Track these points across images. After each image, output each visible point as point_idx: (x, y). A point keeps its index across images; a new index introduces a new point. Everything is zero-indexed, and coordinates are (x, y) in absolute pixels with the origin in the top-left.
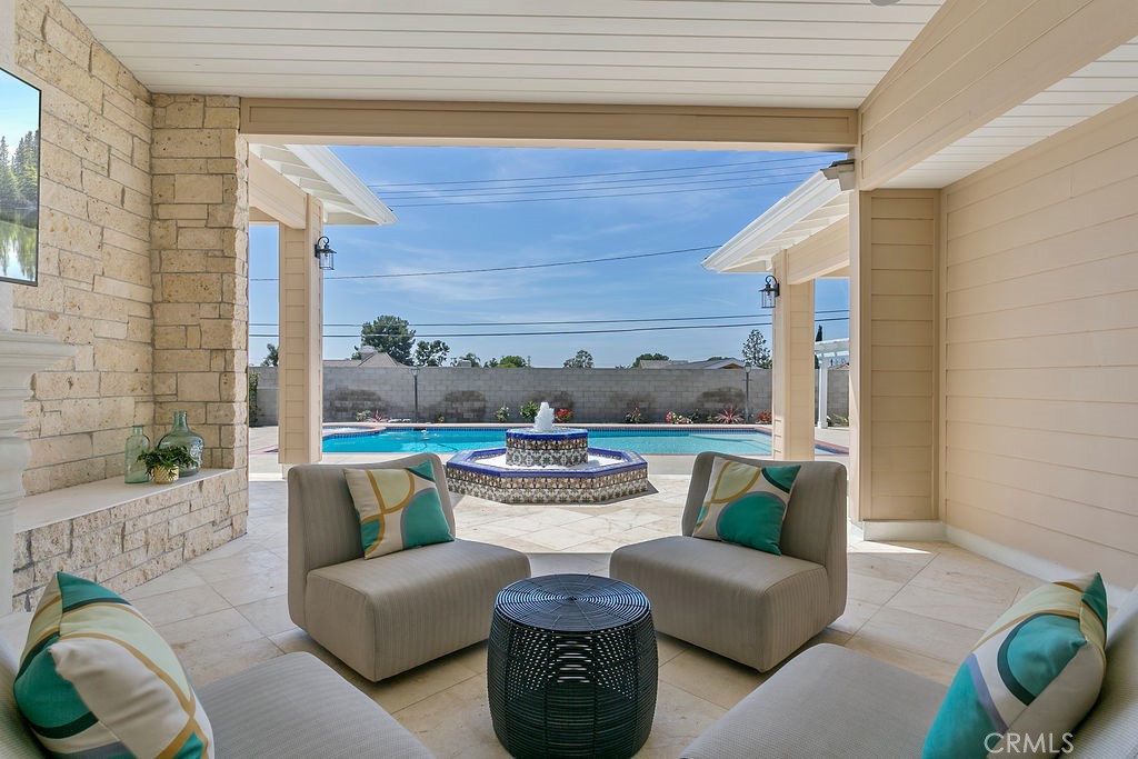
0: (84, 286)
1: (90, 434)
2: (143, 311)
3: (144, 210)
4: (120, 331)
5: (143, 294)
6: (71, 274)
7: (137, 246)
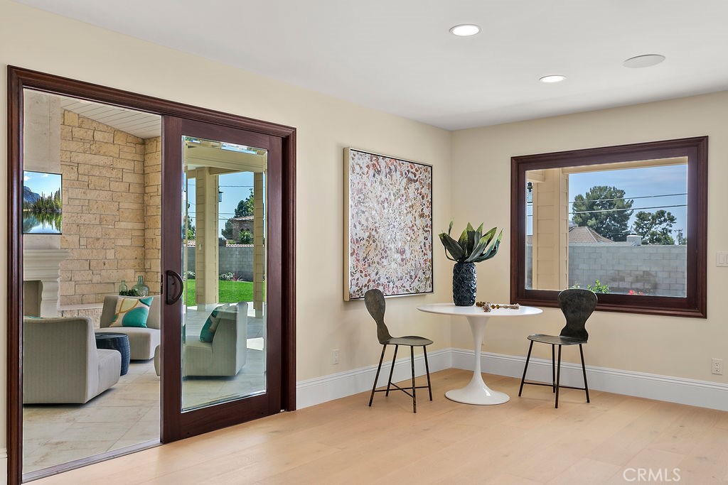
0: (110, 226)
1: (114, 283)
2: (138, 233)
3: (139, 190)
4: (128, 243)
5: (138, 226)
6: (105, 222)
7: (136, 206)
